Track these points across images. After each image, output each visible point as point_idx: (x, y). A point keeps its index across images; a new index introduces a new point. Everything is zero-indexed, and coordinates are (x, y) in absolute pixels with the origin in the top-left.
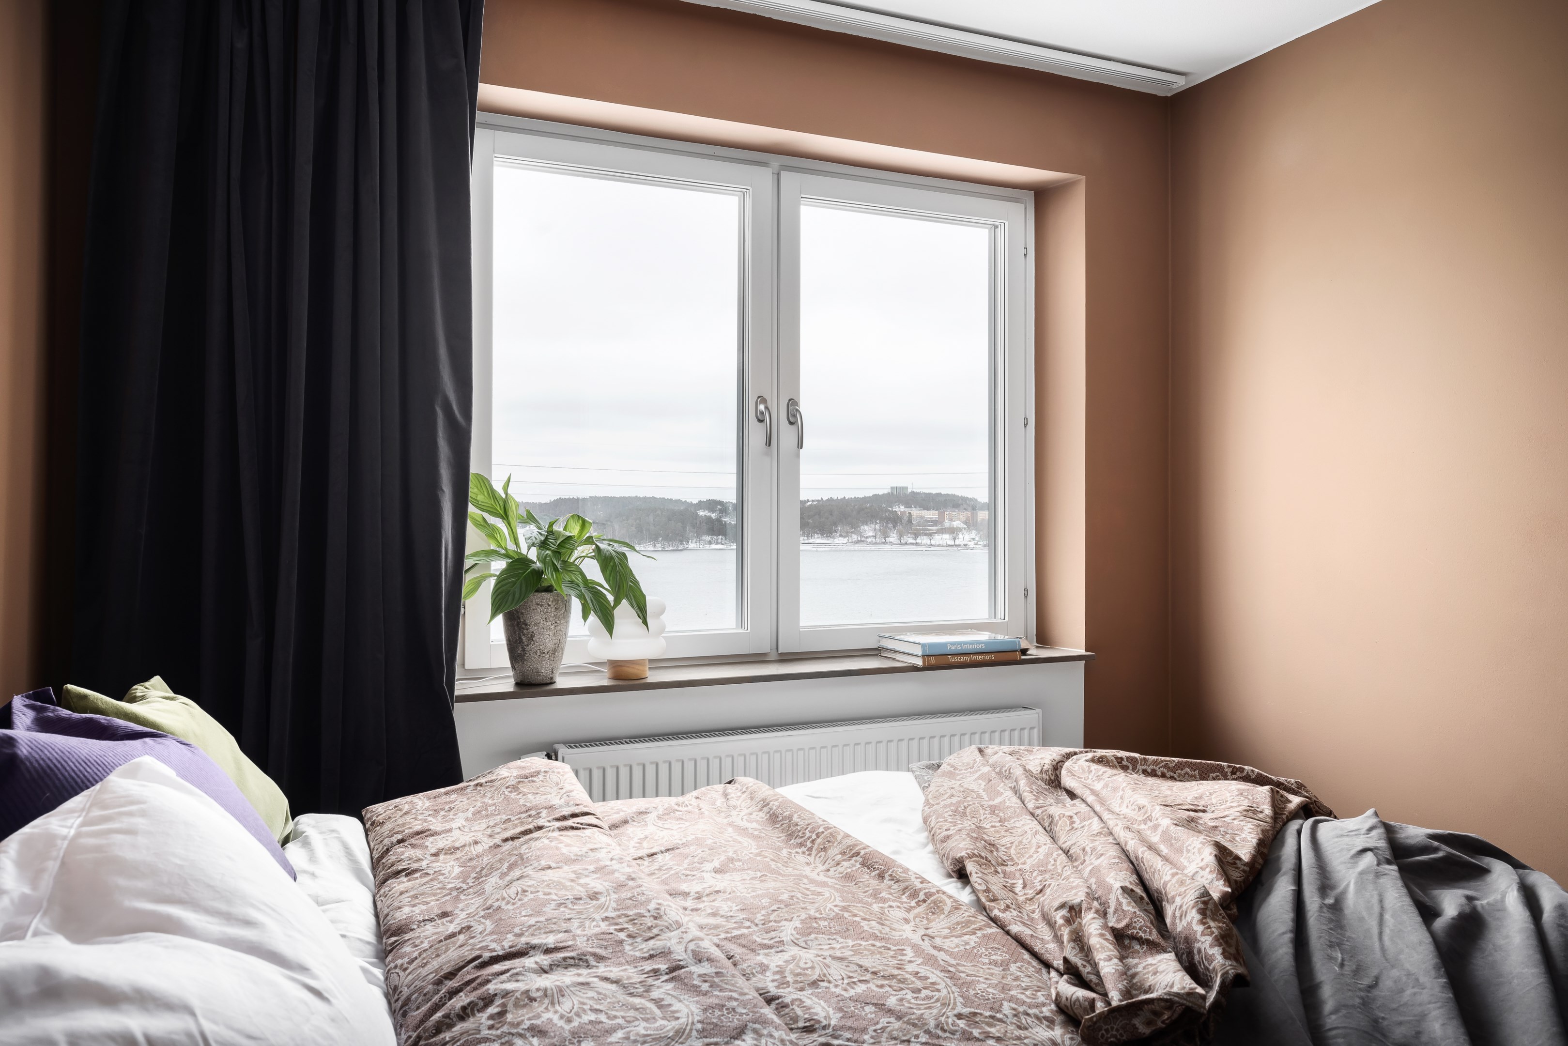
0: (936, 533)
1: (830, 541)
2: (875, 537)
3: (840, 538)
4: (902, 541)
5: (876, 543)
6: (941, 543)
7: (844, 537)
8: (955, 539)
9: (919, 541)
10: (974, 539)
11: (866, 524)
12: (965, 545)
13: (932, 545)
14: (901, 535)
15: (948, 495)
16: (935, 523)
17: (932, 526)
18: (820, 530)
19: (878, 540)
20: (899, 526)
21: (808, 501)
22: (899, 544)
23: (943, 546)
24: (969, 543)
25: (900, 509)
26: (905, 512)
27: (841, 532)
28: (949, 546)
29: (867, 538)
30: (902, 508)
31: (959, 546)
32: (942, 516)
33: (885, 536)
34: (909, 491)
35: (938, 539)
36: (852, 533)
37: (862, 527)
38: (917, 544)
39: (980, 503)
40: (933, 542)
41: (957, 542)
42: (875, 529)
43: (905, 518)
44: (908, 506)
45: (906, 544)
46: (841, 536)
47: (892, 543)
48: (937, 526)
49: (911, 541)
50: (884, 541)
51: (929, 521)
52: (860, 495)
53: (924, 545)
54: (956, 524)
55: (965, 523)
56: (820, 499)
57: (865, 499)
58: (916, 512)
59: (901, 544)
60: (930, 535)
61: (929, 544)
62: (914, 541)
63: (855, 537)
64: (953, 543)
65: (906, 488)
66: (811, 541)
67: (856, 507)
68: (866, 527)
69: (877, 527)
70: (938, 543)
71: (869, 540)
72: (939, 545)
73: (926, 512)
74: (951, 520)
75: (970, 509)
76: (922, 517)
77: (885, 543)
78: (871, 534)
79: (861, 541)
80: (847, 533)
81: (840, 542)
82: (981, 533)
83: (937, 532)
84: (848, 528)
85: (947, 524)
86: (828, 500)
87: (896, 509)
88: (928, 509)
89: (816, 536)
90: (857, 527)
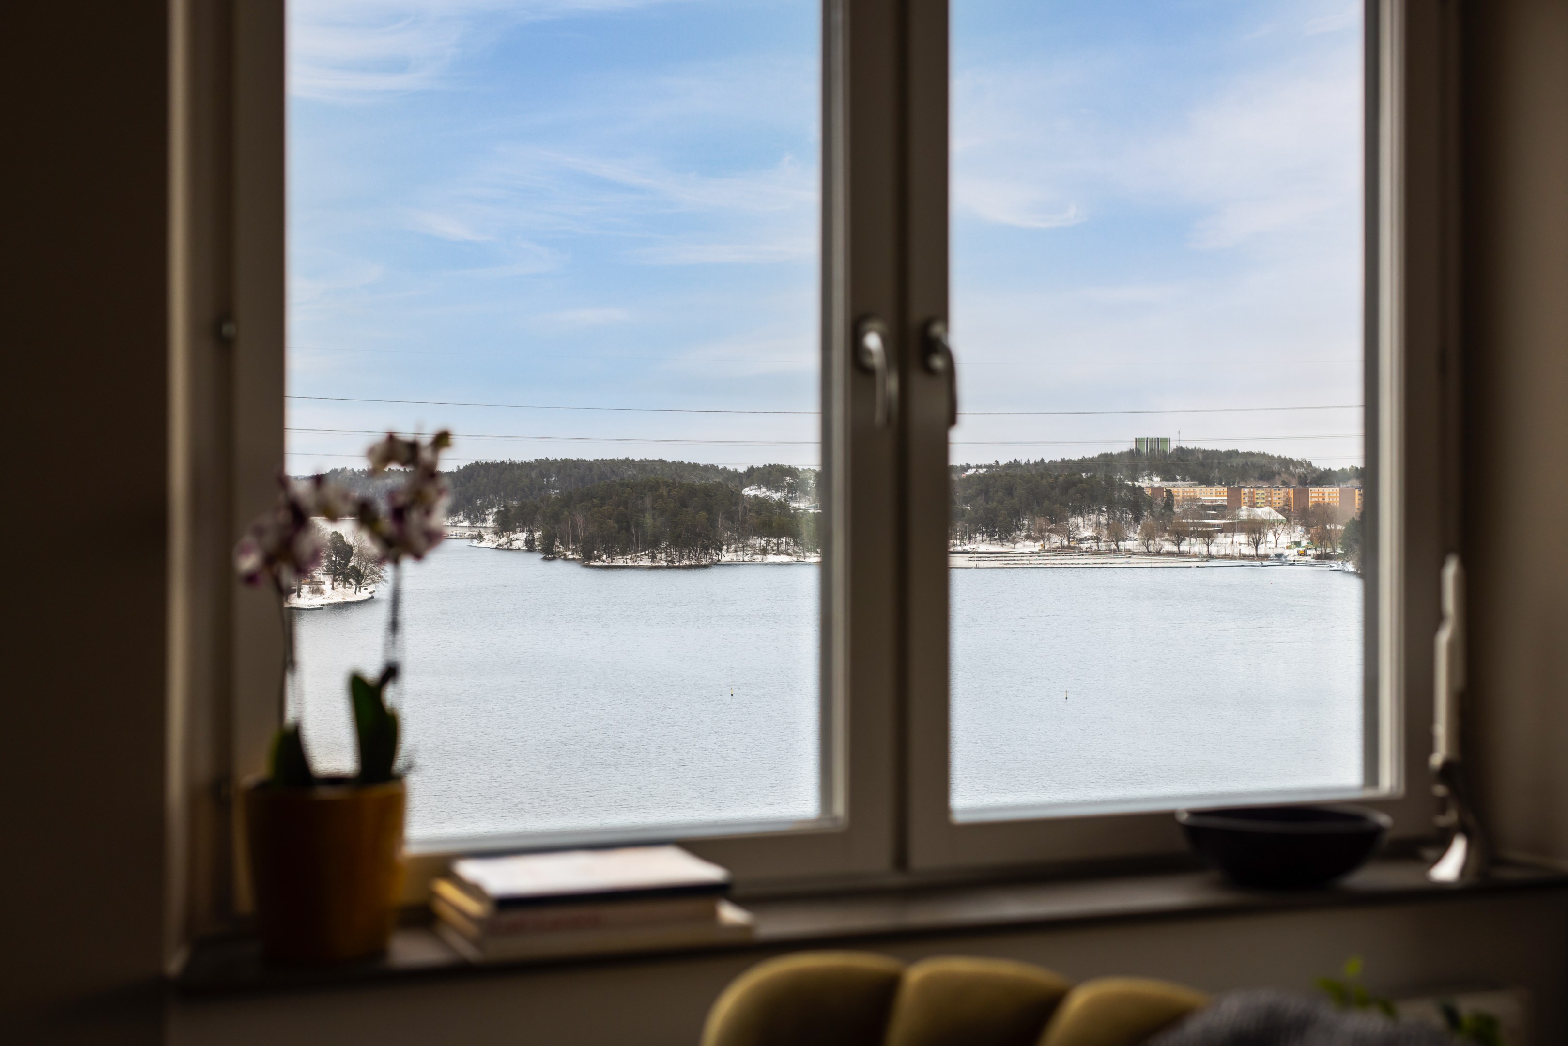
0: (1221, 531)
1: (1007, 547)
2: (1097, 539)
3: (1027, 543)
4: (1151, 548)
5: (1098, 552)
6: (1229, 551)
7: (1036, 540)
8: (1257, 544)
9: (1184, 547)
10: (1298, 544)
11: (1081, 514)
12: (1279, 556)
13: (1210, 557)
14: (1149, 536)
15: (1251, 454)
16: (1220, 510)
17: (1214, 517)
18: (987, 526)
19: (1103, 546)
20: (1147, 518)
21: (968, 467)
22: (1144, 554)
23: (1233, 558)
24: (1287, 552)
25: (1149, 483)
26: (1160, 488)
27: (1028, 530)
28: (1244, 557)
29: (1081, 541)
30: (1157, 481)
31: (1266, 557)
32: (1235, 501)
33: (1117, 536)
34: (1173, 446)
35: (1223, 544)
36: (1051, 531)
37: (1072, 520)
38: (1181, 554)
39: (1315, 470)
40: (1214, 550)
41: (1262, 550)
42: (1098, 524)
43: (1159, 500)
44: (1168, 476)
45: (1158, 553)
46: (1028, 537)
47: (1131, 553)
48: (1223, 517)
49: (1169, 547)
50: (1114, 547)
51: (1207, 508)
52: (1075, 455)
53: (1195, 556)
54: (1264, 512)
55: (1281, 511)
56: (993, 462)
57: (1084, 464)
58: (1182, 490)
59: (1149, 553)
60: (1208, 536)
61: (1205, 553)
62: (1175, 549)
63: (1056, 540)
64: (1253, 552)
65: (1167, 441)
66: (968, 548)
67: (1061, 479)
68: (1080, 520)
69: (1103, 519)
70: (1222, 553)
71: (1085, 546)
72: (1226, 557)
73: (1204, 488)
74: (1253, 505)
75: (1294, 482)
76: (1195, 499)
77: (1116, 552)
78: (1088, 533)
79: (1069, 547)
80: (1041, 531)
81: (1026, 550)
82: (1312, 531)
83: (1224, 529)
84: (1042, 522)
85: (1244, 513)
86: (1009, 466)
87: (1144, 483)
88: (1207, 482)
89: (979, 537)
90: (1061, 520)
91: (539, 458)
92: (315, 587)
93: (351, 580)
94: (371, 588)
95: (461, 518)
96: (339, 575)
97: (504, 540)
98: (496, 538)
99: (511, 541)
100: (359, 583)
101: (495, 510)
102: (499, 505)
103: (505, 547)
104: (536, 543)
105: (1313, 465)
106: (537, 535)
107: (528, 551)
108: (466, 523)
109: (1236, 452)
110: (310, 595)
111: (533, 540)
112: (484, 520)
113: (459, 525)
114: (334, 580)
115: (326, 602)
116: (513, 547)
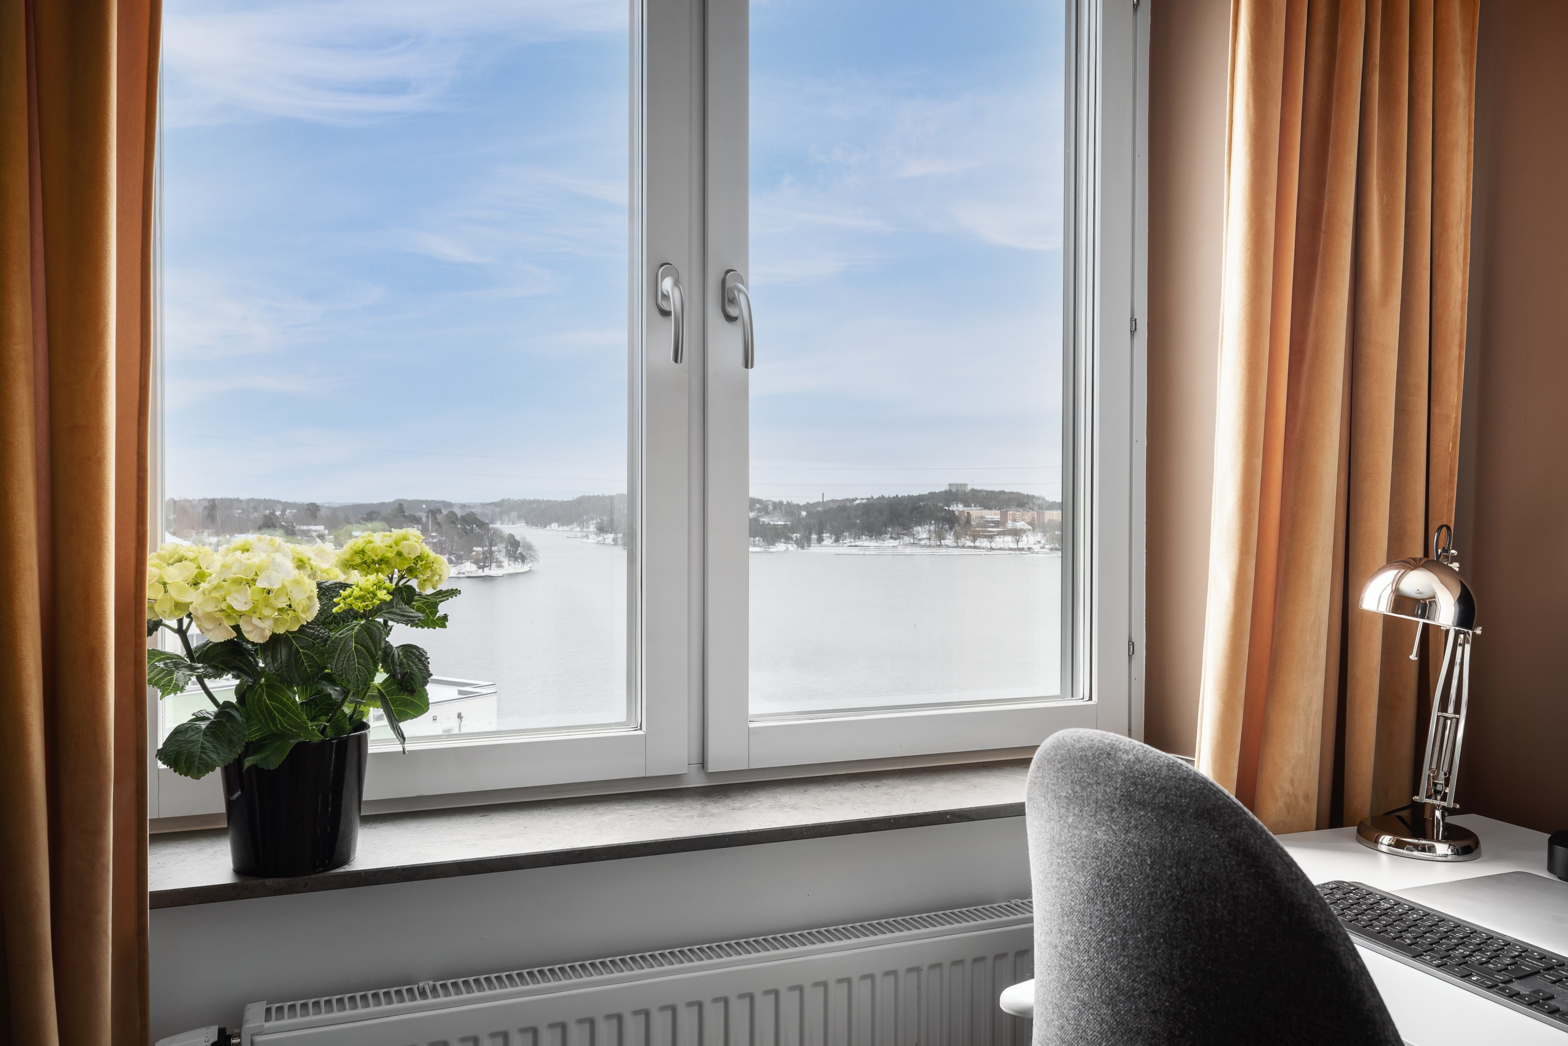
0: (997, 535)
1: (880, 543)
2: (929, 539)
3: (891, 541)
4: (959, 544)
5: (930, 546)
6: (1002, 546)
7: (895, 539)
8: (1018, 542)
9: (977, 544)
10: (1039, 542)
11: (920, 525)
12: (1029, 549)
13: (992, 549)
14: (957, 537)
15: (1012, 493)
16: (997, 524)
17: (993, 527)
18: (868, 532)
19: (932, 543)
20: (957, 527)
21: (856, 499)
22: (956, 547)
23: (1004, 550)
24: (1034, 547)
25: (958, 508)
26: (963, 512)
27: (891, 534)
28: (1011, 549)
29: (920, 540)
30: (961, 507)
31: (1023, 549)
32: (1004, 516)
33: (940, 537)
34: (969, 488)
35: (999, 542)
36: (904, 534)
37: (915, 529)
38: (975, 547)
39: (1047, 502)
40: (994, 545)
41: (1020, 545)
42: (930, 531)
43: (963, 518)
44: (967, 504)
45: (963, 547)
46: (891, 538)
47: (947, 546)
48: (998, 527)
49: (969, 543)
50: (939, 543)
51: (990, 522)
52: (915, 493)
53: (983, 548)
54: (1020, 525)
55: (1029, 524)
56: (870, 497)
57: (920, 498)
58: (975, 512)
59: (958, 547)
60: (991, 537)
61: (989, 547)
62: (972, 544)
63: (907, 539)
64: (1015, 546)
65: (965, 485)
66: (858, 543)
67: (909, 506)
68: (919, 528)
69: (932, 528)
70: (999, 547)
71: (923, 542)
72: (1000, 549)
73: (987, 511)
74: (1015, 520)
75: (1036, 508)
76: (982, 517)
77: (940, 546)
78: (925, 536)
79: (914, 543)
80: (898, 534)
81: (891, 545)
82: (1048, 535)
83: (1000, 534)
84: (898, 529)
85: (1010, 525)
86: (879, 498)
87: (953, 508)
88: (989, 508)
89: (864, 537)
90: (909, 529)
91: (618, 493)
92: (499, 564)
93: (519, 560)
94: (530, 565)
95: (575, 526)
96: (512, 557)
97: (601, 538)
98: (596, 537)
99: (604, 539)
100: (523, 561)
101: (595, 522)
102: (597, 519)
103: (602, 542)
104: (619, 540)
105: (1046, 499)
106: (620, 535)
107: (614, 545)
108: (578, 529)
109: (1004, 492)
110: (496, 569)
111: (617, 538)
112: (588, 527)
113: (574, 530)
114: (509, 560)
115: (505, 572)
116: (606, 542)
